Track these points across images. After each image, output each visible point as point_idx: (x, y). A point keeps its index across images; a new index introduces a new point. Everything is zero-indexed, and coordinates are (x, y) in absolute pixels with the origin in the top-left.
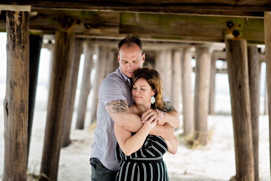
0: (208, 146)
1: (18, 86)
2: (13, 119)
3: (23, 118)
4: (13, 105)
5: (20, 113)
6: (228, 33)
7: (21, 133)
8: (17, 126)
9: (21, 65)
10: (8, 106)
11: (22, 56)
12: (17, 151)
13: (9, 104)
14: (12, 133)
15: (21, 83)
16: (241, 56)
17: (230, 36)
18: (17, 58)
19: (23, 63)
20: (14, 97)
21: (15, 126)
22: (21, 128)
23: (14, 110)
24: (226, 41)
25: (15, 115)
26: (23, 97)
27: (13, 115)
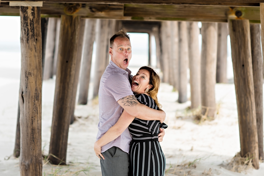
0: (216, 121)
1: (33, 76)
2: (29, 106)
3: (38, 105)
4: (28, 93)
5: (35, 101)
6: (230, 14)
7: (36, 119)
8: (33, 112)
9: (35, 56)
10: (23, 94)
11: (35, 48)
12: (33, 136)
13: (24, 93)
14: (28, 119)
15: (35, 73)
16: (244, 35)
17: (233, 16)
18: (31, 50)
19: (36, 54)
20: (29, 86)
21: (31, 112)
22: (36, 114)
23: (29, 98)
24: (228, 20)
25: (30, 103)
26: (38, 86)
27: (29, 103)
